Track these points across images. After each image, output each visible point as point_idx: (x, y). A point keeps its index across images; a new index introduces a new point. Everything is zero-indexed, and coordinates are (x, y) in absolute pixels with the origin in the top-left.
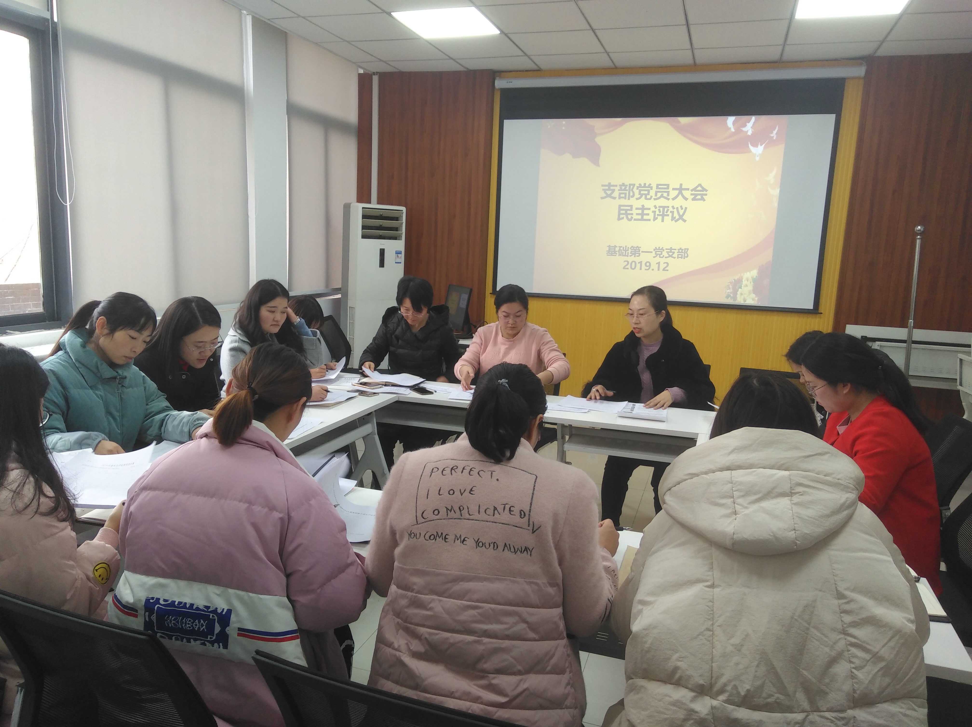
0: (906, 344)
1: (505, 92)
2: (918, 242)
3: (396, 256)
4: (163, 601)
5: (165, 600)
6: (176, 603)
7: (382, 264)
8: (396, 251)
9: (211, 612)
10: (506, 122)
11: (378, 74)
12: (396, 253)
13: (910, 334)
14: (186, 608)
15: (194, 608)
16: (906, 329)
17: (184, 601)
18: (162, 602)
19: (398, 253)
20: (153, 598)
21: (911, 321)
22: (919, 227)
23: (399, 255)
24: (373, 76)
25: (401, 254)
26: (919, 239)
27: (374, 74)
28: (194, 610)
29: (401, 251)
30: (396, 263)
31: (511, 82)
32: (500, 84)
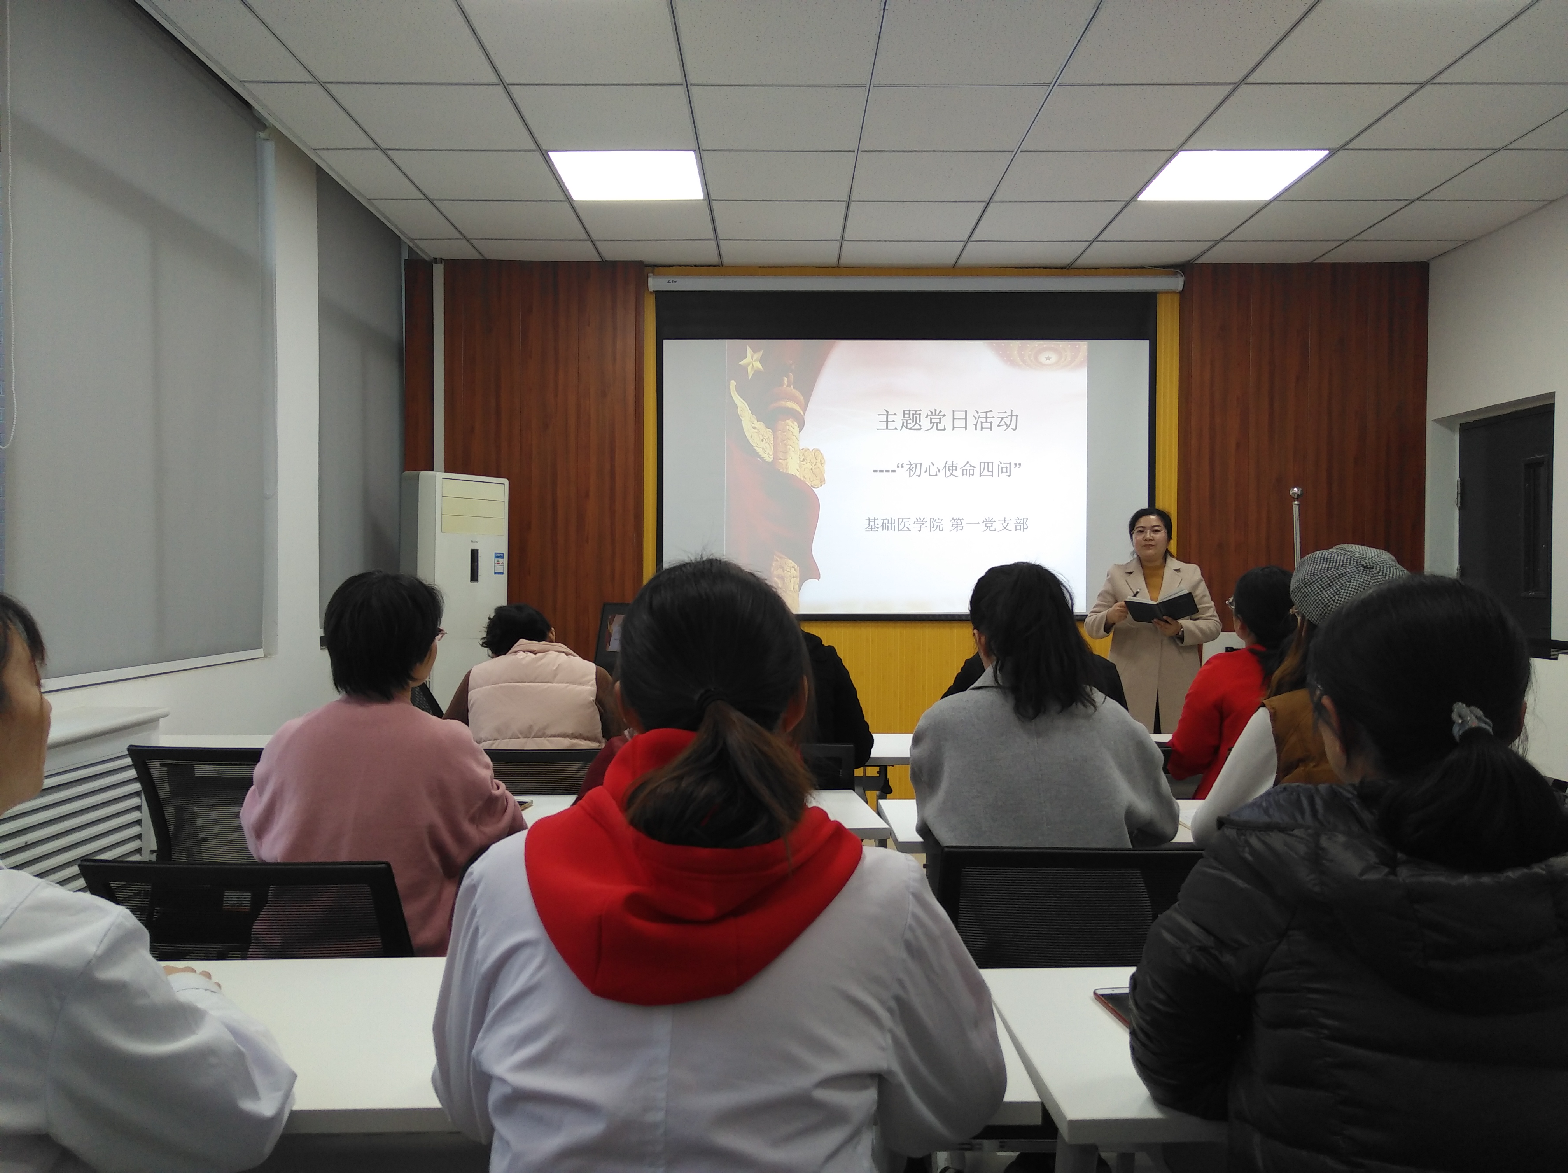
1: (661, 296)
2: (1296, 509)
3: (496, 561)
7: (474, 577)
8: (495, 553)
10: (669, 345)
11: (443, 261)
12: (495, 558)
19: (499, 556)
23: (501, 560)
24: (434, 265)
25: (503, 558)
26: (1296, 505)
27: (436, 261)
29: (503, 554)
30: (495, 573)
31: (675, 282)
32: (656, 283)
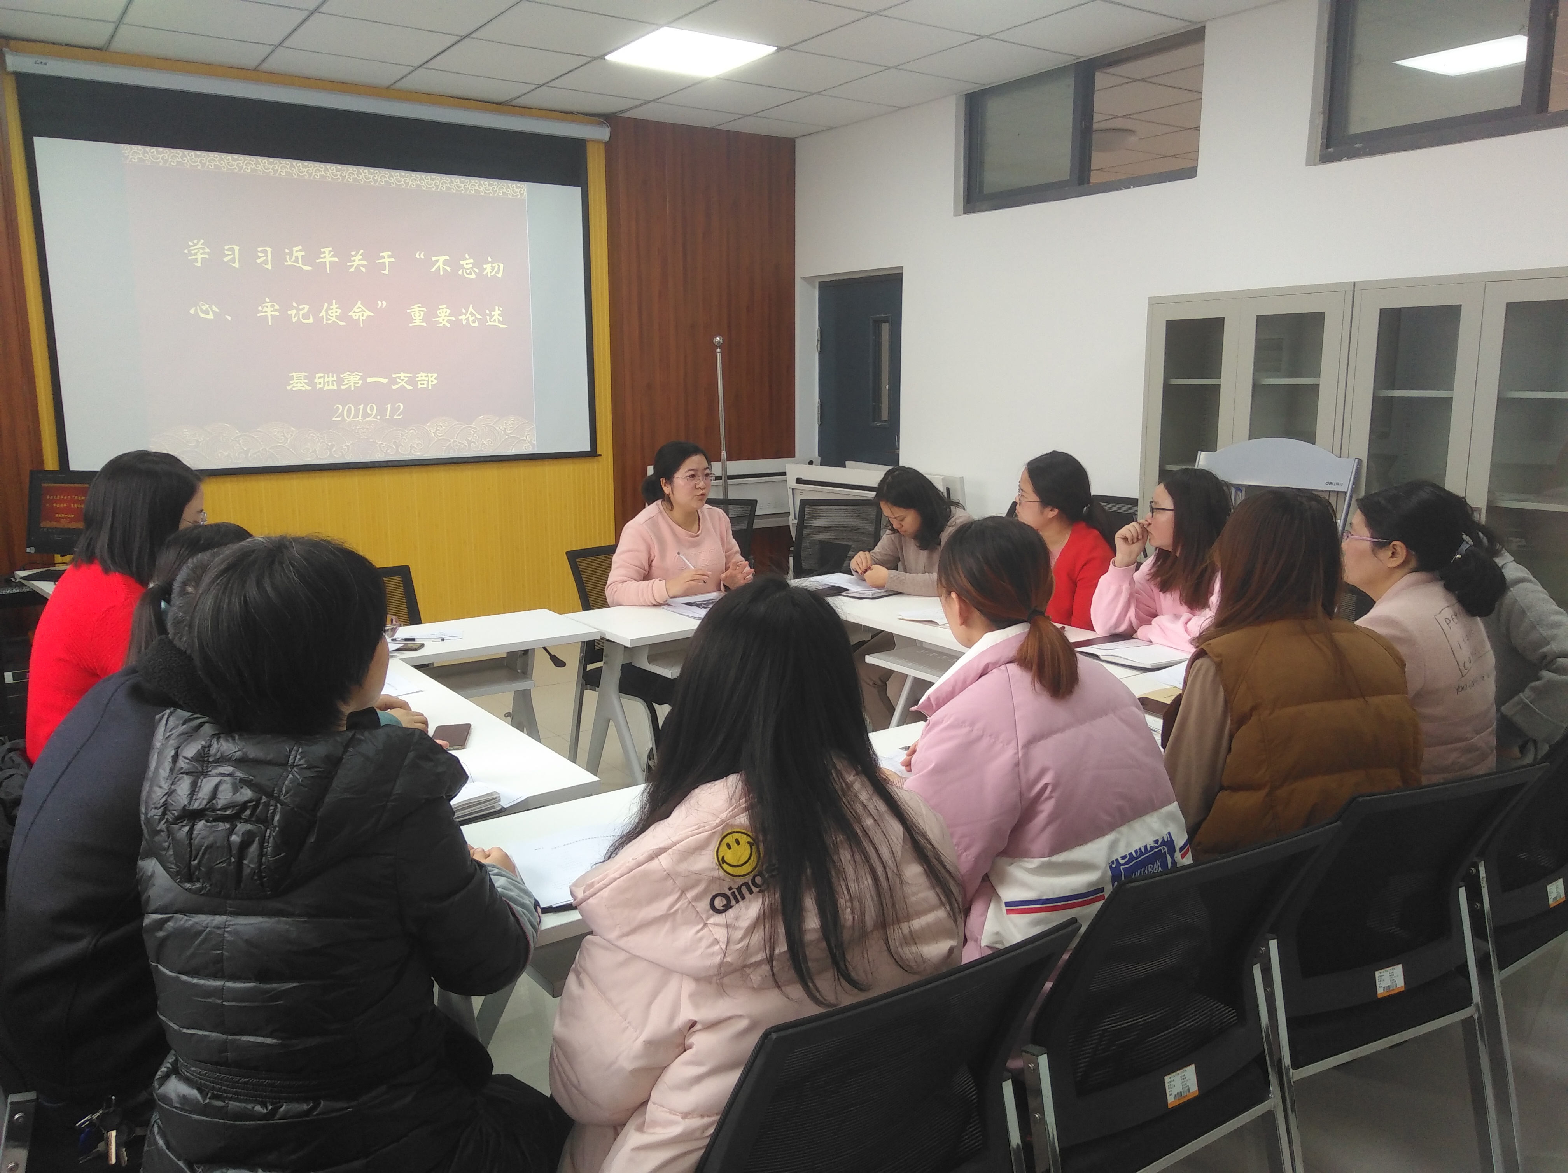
0: (721, 481)
2: (719, 356)
4: (1122, 859)
5: (1123, 858)
6: (1134, 854)
9: (1161, 845)
13: (724, 469)
14: (1142, 854)
15: (1149, 849)
16: (720, 463)
17: (1138, 848)
18: (1122, 862)
20: (1113, 862)
21: (723, 453)
22: (718, 338)
26: (719, 352)
28: (1150, 851)
31: (45, 64)
32: (15, 62)
